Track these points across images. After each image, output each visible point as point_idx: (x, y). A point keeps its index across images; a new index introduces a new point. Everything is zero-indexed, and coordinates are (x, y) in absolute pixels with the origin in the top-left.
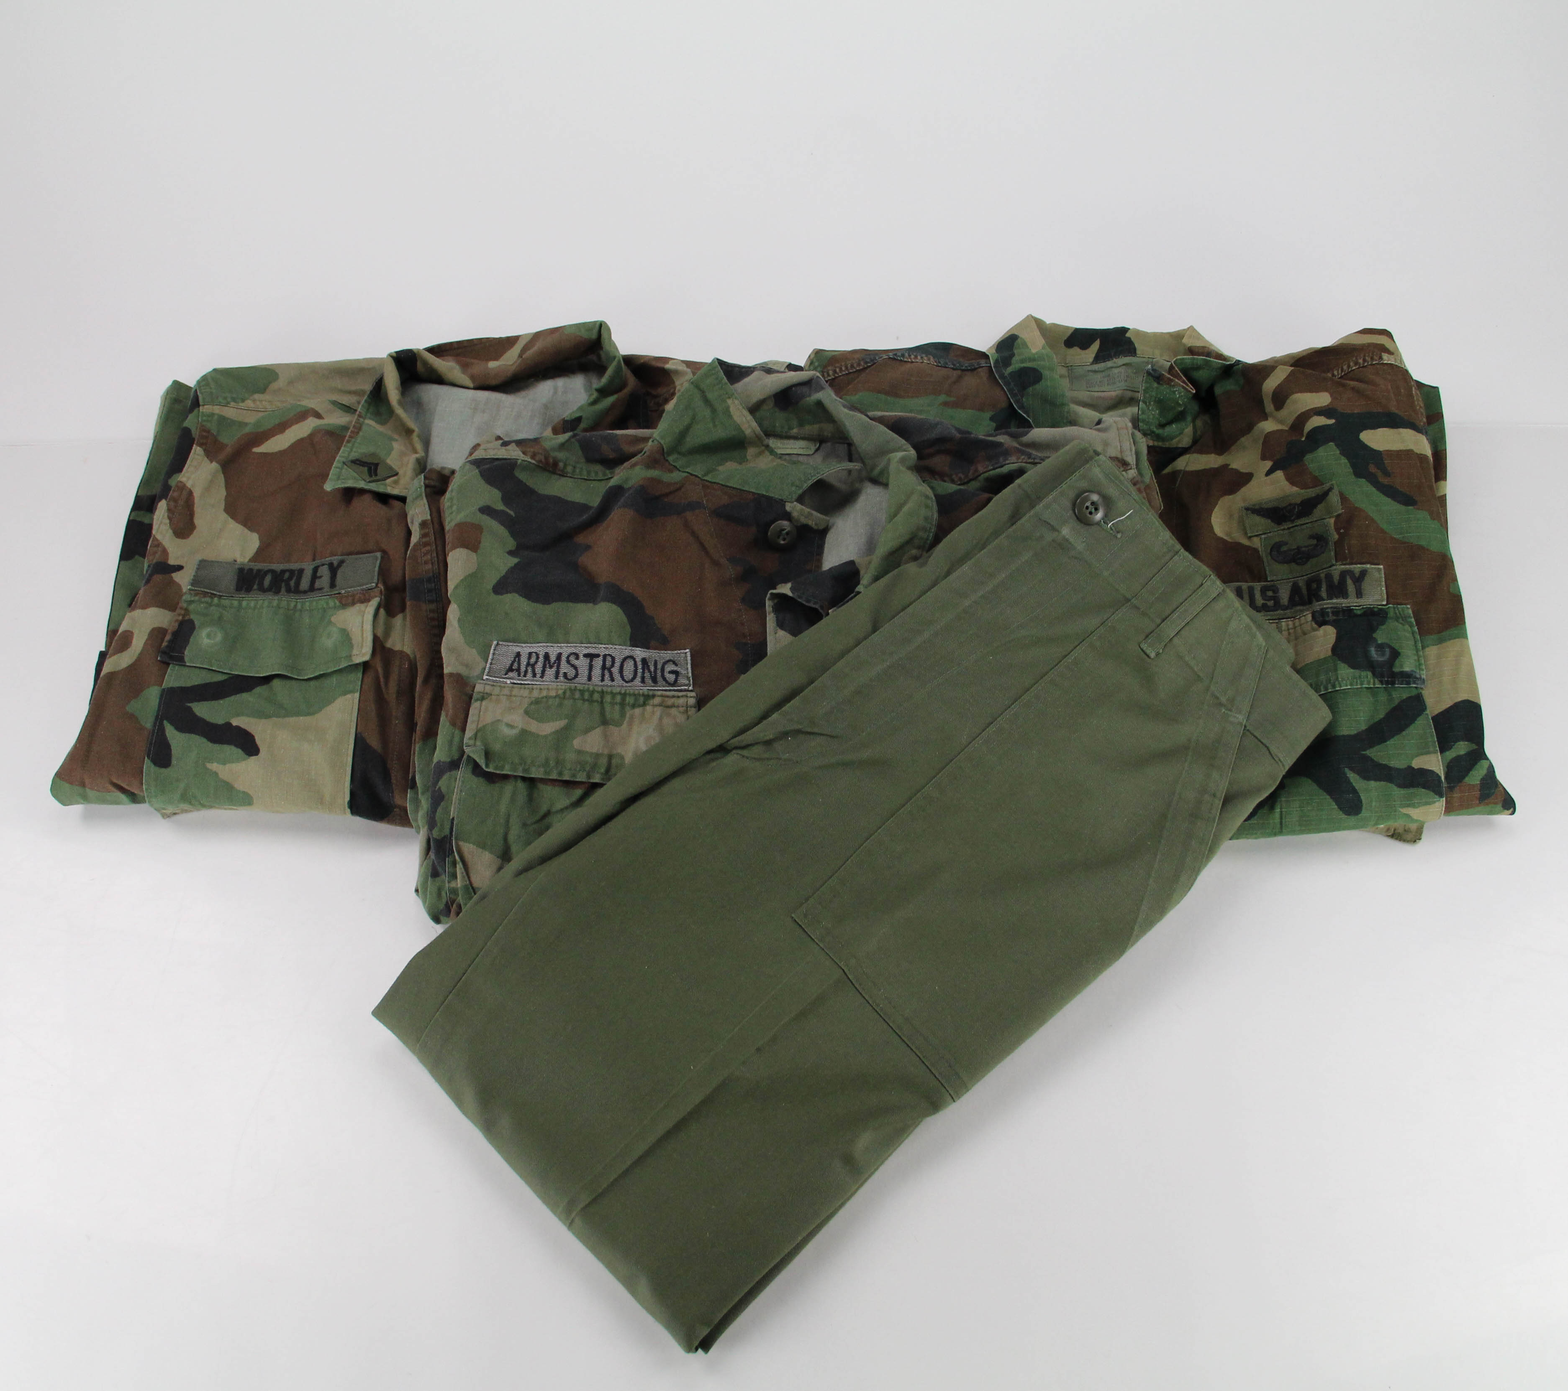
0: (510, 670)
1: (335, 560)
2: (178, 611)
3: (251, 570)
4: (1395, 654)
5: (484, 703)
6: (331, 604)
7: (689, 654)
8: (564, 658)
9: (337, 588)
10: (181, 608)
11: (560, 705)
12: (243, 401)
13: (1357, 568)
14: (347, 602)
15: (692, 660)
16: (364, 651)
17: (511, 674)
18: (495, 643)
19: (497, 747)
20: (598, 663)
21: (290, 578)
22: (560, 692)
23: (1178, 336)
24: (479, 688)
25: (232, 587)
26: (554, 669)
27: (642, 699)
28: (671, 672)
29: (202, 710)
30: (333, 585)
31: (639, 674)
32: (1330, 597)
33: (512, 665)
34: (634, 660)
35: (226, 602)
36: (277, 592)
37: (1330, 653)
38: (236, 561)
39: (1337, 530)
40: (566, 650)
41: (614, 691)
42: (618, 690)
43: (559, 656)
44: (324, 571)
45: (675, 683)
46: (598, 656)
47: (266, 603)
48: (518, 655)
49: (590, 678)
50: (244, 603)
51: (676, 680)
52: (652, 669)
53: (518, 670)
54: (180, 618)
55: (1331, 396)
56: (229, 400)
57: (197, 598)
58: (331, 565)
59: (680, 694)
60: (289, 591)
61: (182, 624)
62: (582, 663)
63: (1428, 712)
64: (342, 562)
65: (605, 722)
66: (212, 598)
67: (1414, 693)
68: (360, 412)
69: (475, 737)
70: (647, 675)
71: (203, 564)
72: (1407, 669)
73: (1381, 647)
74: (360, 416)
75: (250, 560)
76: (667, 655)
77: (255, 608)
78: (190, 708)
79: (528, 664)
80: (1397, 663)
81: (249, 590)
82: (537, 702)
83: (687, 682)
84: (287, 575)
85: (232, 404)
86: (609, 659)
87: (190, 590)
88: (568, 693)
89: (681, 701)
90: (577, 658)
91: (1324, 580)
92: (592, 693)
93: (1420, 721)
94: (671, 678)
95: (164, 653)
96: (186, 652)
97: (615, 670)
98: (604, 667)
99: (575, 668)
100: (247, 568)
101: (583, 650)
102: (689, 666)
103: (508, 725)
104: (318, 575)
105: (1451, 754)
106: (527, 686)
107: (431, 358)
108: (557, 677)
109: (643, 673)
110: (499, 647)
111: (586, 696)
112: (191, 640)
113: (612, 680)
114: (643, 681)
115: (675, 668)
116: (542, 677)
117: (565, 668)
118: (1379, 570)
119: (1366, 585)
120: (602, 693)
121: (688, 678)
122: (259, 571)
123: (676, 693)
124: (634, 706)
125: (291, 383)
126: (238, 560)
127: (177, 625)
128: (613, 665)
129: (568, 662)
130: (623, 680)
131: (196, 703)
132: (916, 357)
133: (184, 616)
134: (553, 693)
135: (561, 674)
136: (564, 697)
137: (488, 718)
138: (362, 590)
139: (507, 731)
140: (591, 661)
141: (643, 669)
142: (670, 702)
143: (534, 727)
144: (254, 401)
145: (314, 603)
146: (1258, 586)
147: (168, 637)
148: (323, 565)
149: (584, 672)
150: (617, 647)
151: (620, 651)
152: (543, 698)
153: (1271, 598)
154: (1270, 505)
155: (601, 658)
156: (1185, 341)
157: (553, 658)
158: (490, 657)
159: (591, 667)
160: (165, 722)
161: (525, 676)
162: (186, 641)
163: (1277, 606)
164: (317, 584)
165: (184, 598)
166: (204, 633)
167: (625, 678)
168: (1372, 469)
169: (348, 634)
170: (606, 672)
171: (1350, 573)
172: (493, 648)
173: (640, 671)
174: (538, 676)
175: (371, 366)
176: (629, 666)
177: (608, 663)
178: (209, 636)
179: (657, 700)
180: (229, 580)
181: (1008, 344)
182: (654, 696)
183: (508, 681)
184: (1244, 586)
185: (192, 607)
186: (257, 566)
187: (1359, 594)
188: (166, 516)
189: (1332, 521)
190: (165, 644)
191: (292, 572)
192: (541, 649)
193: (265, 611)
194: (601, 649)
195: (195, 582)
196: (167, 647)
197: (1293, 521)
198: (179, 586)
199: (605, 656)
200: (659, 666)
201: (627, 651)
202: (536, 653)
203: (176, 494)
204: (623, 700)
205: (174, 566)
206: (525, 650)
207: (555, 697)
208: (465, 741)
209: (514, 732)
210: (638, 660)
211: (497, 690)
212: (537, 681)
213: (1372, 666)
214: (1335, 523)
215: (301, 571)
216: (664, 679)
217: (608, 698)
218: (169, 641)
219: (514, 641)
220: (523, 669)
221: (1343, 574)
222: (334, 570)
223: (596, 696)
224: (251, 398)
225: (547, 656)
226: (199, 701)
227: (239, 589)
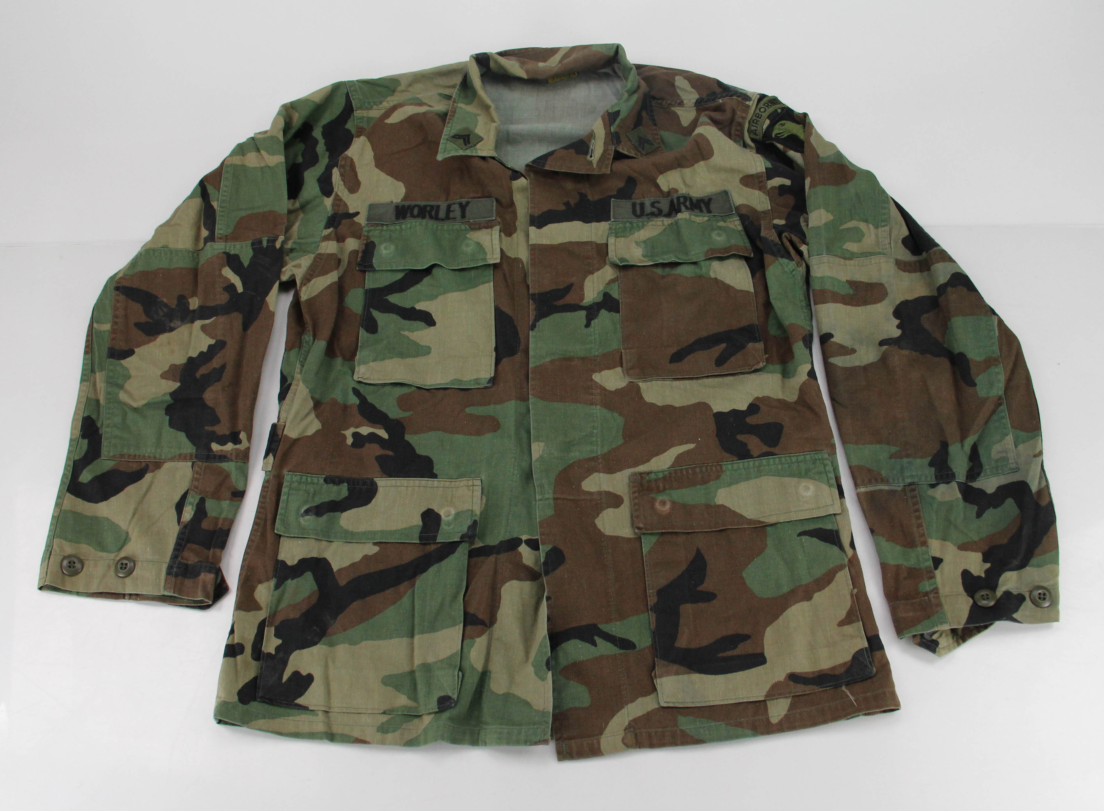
1: (464, 201)
2: (362, 238)
3: (403, 206)
6: (463, 227)
9: (466, 218)
10: (364, 236)
12: (381, 103)
14: (478, 227)
16: (495, 256)
21: (431, 210)
25: (393, 218)
29: (394, 299)
30: (463, 216)
35: (392, 228)
36: (424, 217)
38: (392, 202)
44: (456, 208)
47: (417, 224)
50: (403, 226)
54: (365, 242)
56: (372, 104)
57: (372, 228)
58: (461, 204)
60: (431, 217)
61: (367, 245)
64: (468, 203)
66: (382, 226)
68: (454, 99)
71: (372, 207)
74: (454, 102)
75: (402, 200)
77: (411, 228)
78: (387, 300)
81: (404, 217)
84: (428, 209)
85: (375, 107)
87: (367, 224)
95: (359, 265)
96: (374, 261)
100: (400, 205)
104: (451, 209)
107: (501, 59)
112: (375, 252)
122: (409, 206)
125: (410, 85)
126: (394, 201)
127: (364, 246)
131: (390, 296)
133: (367, 240)
138: (485, 220)
144: (388, 102)
145: (451, 227)
147: (360, 255)
148: (454, 204)
160: (371, 310)
162: (372, 254)
164: (451, 215)
165: (364, 229)
166: (382, 247)
169: (481, 246)
175: (460, 67)
178: (386, 249)
180: (391, 213)
185: (370, 234)
186: (407, 203)
188: (340, 180)
190: (359, 259)
191: (432, 207)
193: (418, 227)
195: (369, 219)
196: (361, 260)
198: (360, 224)
203: (343, 163)
205: (353, 213)
215: (438, 207)
218: (362, 257)
222: (463, 207)
224: (386, 100)
226: (392, 294)
227: (398, 217)
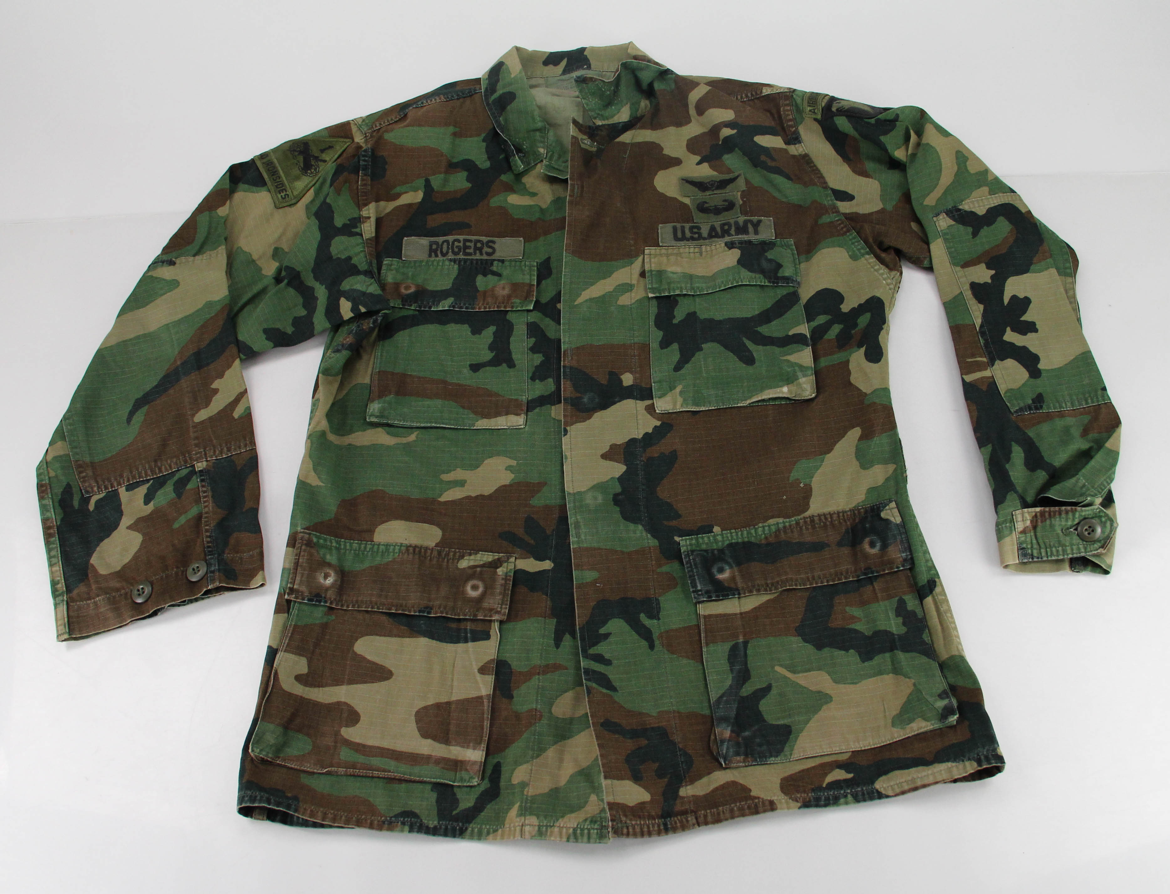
4: (779, 266)
13: (755, 219)
23: (624, 48)
32: (737, 234)
37: (736, 263)
39: (742, 198)
55: (735, 113)
63: (801, 301)
67: (791, 290)
72: (787, 275)
73: (771, 261)
80: (781, 271)
91: (733, 225)
93: (795, 308)
105: (814, 324)
118: (770, 220)
119: (761, 228)
132: (431, 101)
146: (687, 226)
153: (696, 233)
154: (699, 180)
156: (629, 51)
163: (701, 237)
168: (763, 158)
171: (751, 221)
181: (497, 70)
184: (678, 225)
187: (756, 233)
189: (739, 194)
197: (713, 191)
213: (763, 272)
214: (741, 195)
221: (746, 222)
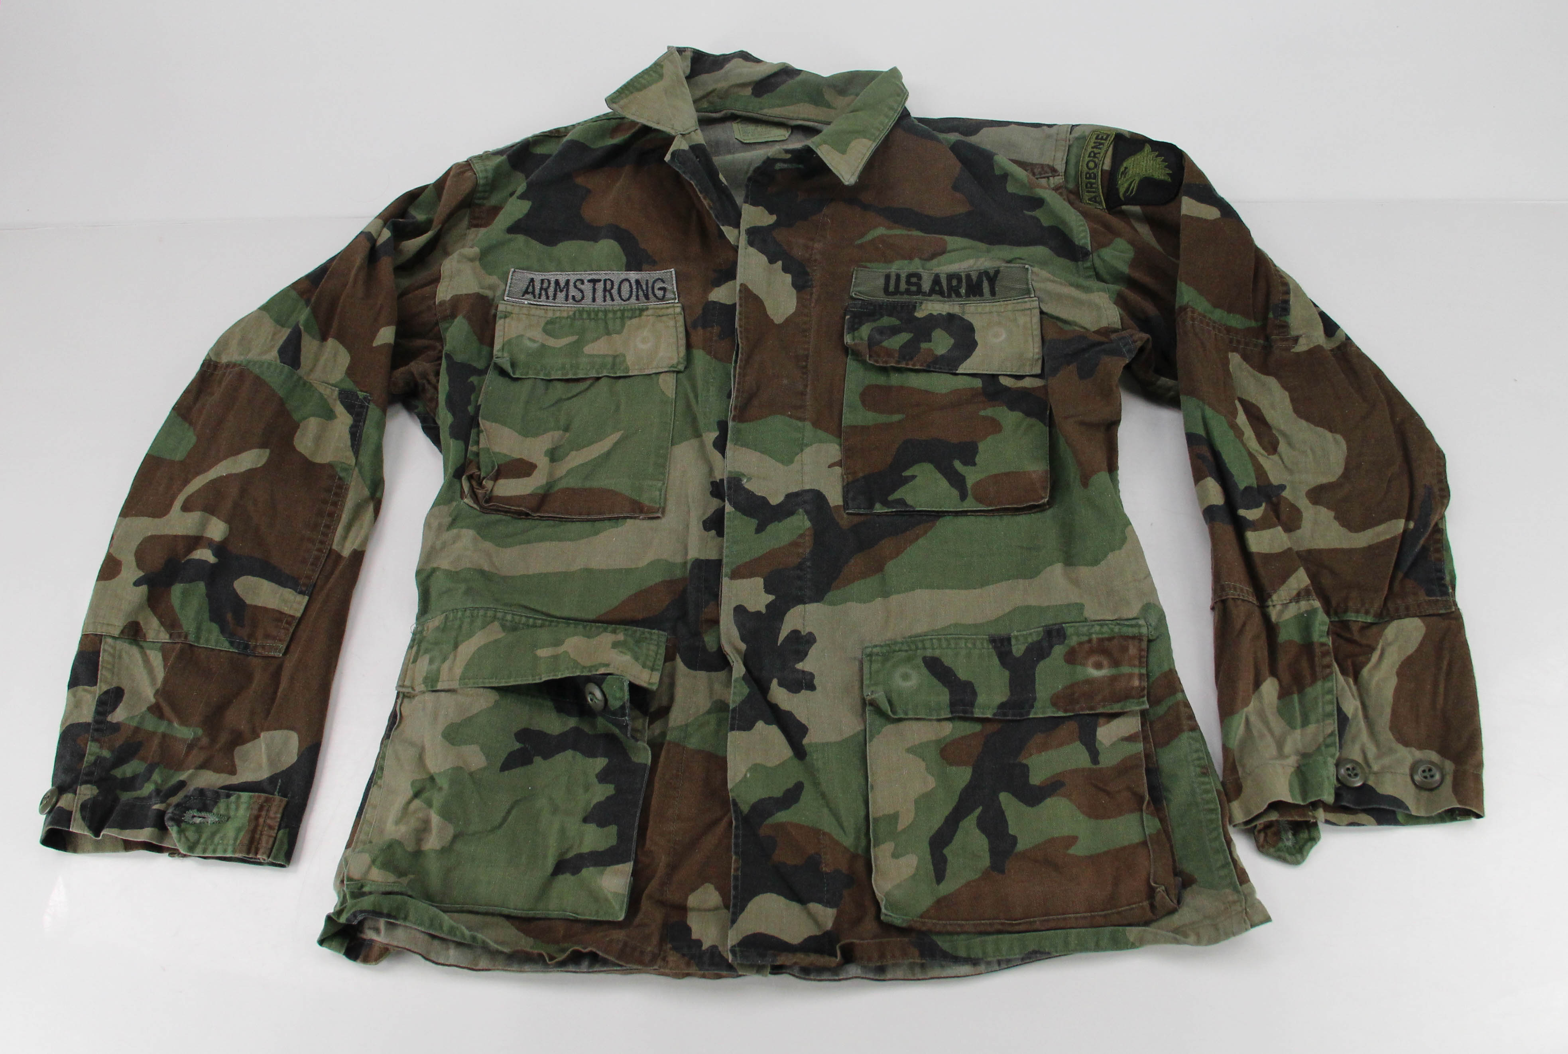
0: (526, 292)
5: (507, 320)
7: (673, 272)
8: (571, 284)
11: (571, 325)
15: (676, 277)
17: (527, 296)
18: (513, 270)
19: (522, 357)
20: (600, 286)
22: (571, 313)
24: (501, 307)
26: (564, 293)
27: (637, 312)
28: (660, 289)
31: (634, 293)
33: (528, 288)
34: (629, 281)
40: (573, 278)
41: (615, 309)
42: (618, 308)
43: (568, 282)
45: (663, 299)
46: (599, 281)
48: (532, 280)
49: (594, 300)
51: (664, 296)
52: (644, 287)
53: (533, 293)
59: (668, 305)
62: (587, 287)
65: (608, 333)
69: (503, 349)
70: (641, 293)
76: (657, 274)
79: (541, 289)
82: (551, 322)
83: (673, 296)
86: (609, 283)
88: (577, 314)
89: (670, 311)
90: (582, 282)
92: (597, 313)
94: (660, 293)
97: (615, 292)
98: (605, 290)
99: (582, 292)
101: (586, 276)
102: (674, 282)
103: (530, 339)
106: (542, 307)
108: (567, 299)
109: (637, 292)
110: (516, 274)
111: (593, 316)
113: (613, 300)
114: (638, 299)
115: (664, 285)
116: (554, 298)
117: (573, 292)
120: (606, 312)
121: (674, 293)
123: (665, 306)
124: (631, 318)
128: (612, 288)
129: (575, 286)
130: (622, 299)
134: (565, 314)
135: (570, 297)
136: (573, 318)
137: (513, 334)
139: (529, 344)
140: (594, 285)
141: (637, 289)
142: (661, 313)
143: (551, 342)
149: (589, 294)
150: (614, 272)
151: (617, 276)
152: (557, 318)
155: (602, 283)
157: (562, 284)
158: (509, 281)
159: (594, 290)
161: (539, 298)
167: (623, 297)
170: (607, 294)
172: (511, 273)
173: (634, 290)
174: (551, 298)
176: (626, 287)
177: (608, 287)
179: (650, 312)
182: (647, 309)
183: (526, 302)
192: (552, 277)
194: (602, 275)
199: (605, 281)
200: (650, 285)
201: (623, 275)
202: (548, 280)
204: (623, 315)
206: (538, 277)
207: (567, 318)
208: (495, 352)
209: (536, 345)
210: (633, 282)
211: (516, 310)
212: (550, 302)
216: (655, 295)
217: (610, 315)
219: (528, 269)
220: (537, 292)
223: (601, 315)
225: (557, 282)
